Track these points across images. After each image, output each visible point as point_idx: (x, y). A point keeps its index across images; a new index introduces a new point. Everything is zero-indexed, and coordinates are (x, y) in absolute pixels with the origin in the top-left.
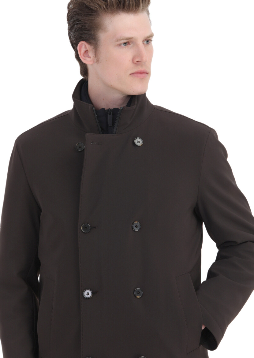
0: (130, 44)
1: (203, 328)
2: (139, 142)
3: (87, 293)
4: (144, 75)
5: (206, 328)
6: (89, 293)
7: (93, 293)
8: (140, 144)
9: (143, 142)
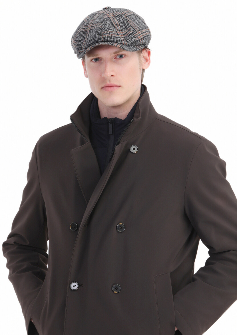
0: (102, 60)
1: (176, 329)
2: (134, 149)
3: (74, 285)
4: (112, 88)
5: (178, 330)
6: (75, 285)
7: (79, 286)
8: (135, 151)
9: (138, 150)
